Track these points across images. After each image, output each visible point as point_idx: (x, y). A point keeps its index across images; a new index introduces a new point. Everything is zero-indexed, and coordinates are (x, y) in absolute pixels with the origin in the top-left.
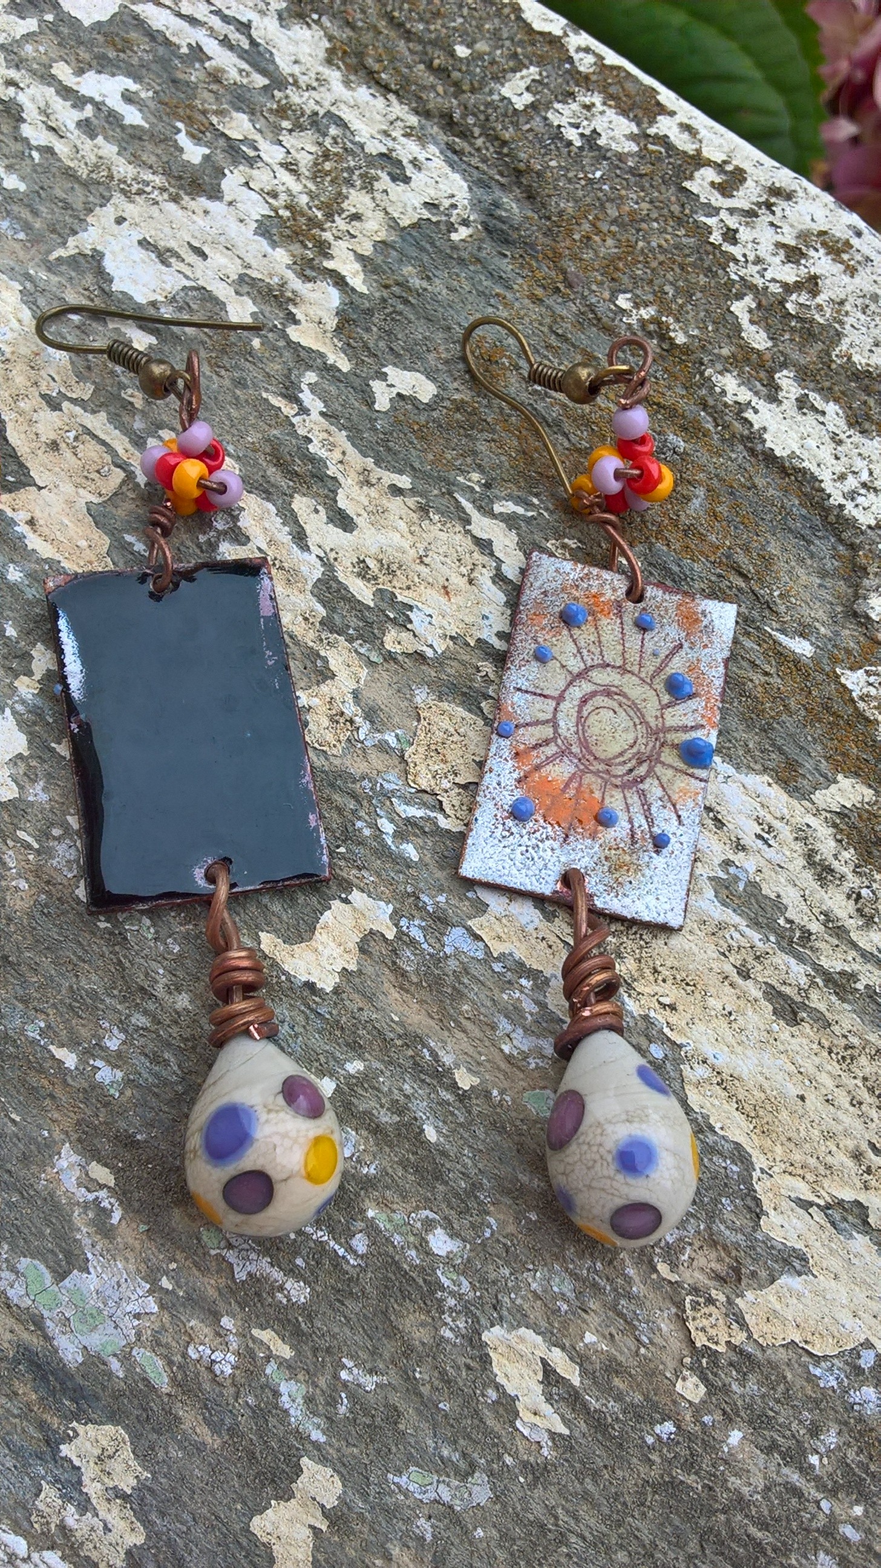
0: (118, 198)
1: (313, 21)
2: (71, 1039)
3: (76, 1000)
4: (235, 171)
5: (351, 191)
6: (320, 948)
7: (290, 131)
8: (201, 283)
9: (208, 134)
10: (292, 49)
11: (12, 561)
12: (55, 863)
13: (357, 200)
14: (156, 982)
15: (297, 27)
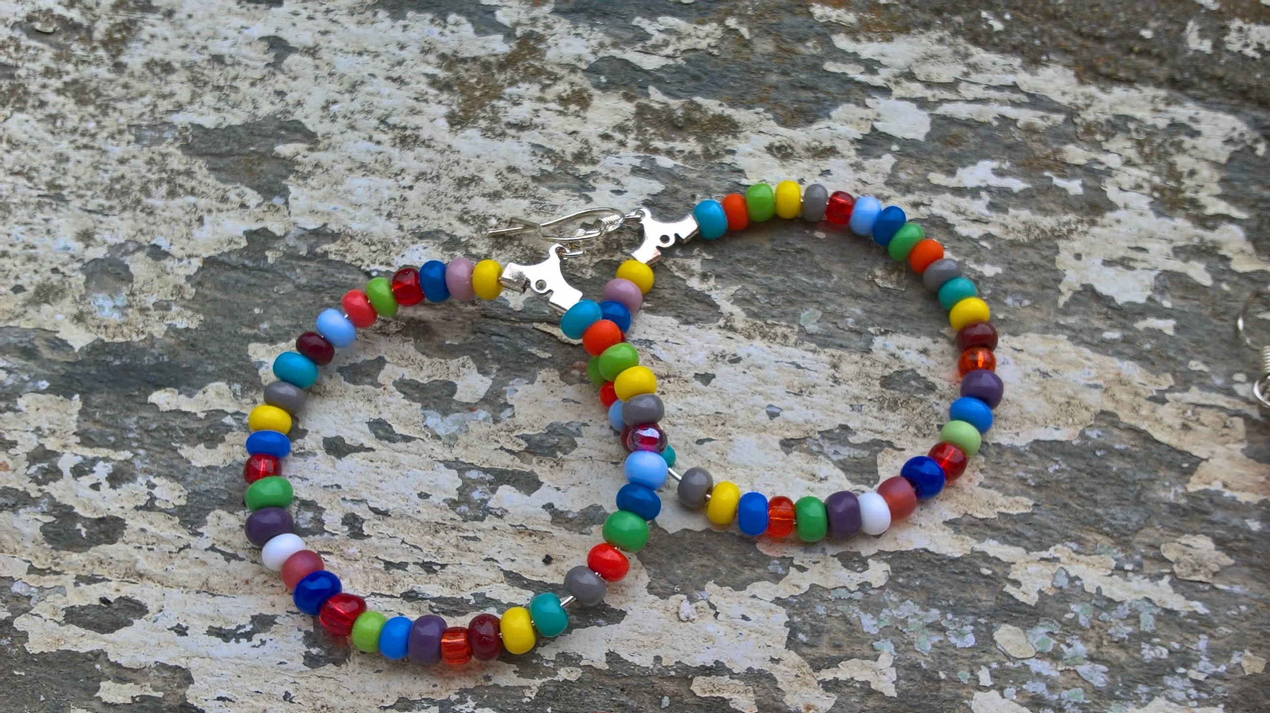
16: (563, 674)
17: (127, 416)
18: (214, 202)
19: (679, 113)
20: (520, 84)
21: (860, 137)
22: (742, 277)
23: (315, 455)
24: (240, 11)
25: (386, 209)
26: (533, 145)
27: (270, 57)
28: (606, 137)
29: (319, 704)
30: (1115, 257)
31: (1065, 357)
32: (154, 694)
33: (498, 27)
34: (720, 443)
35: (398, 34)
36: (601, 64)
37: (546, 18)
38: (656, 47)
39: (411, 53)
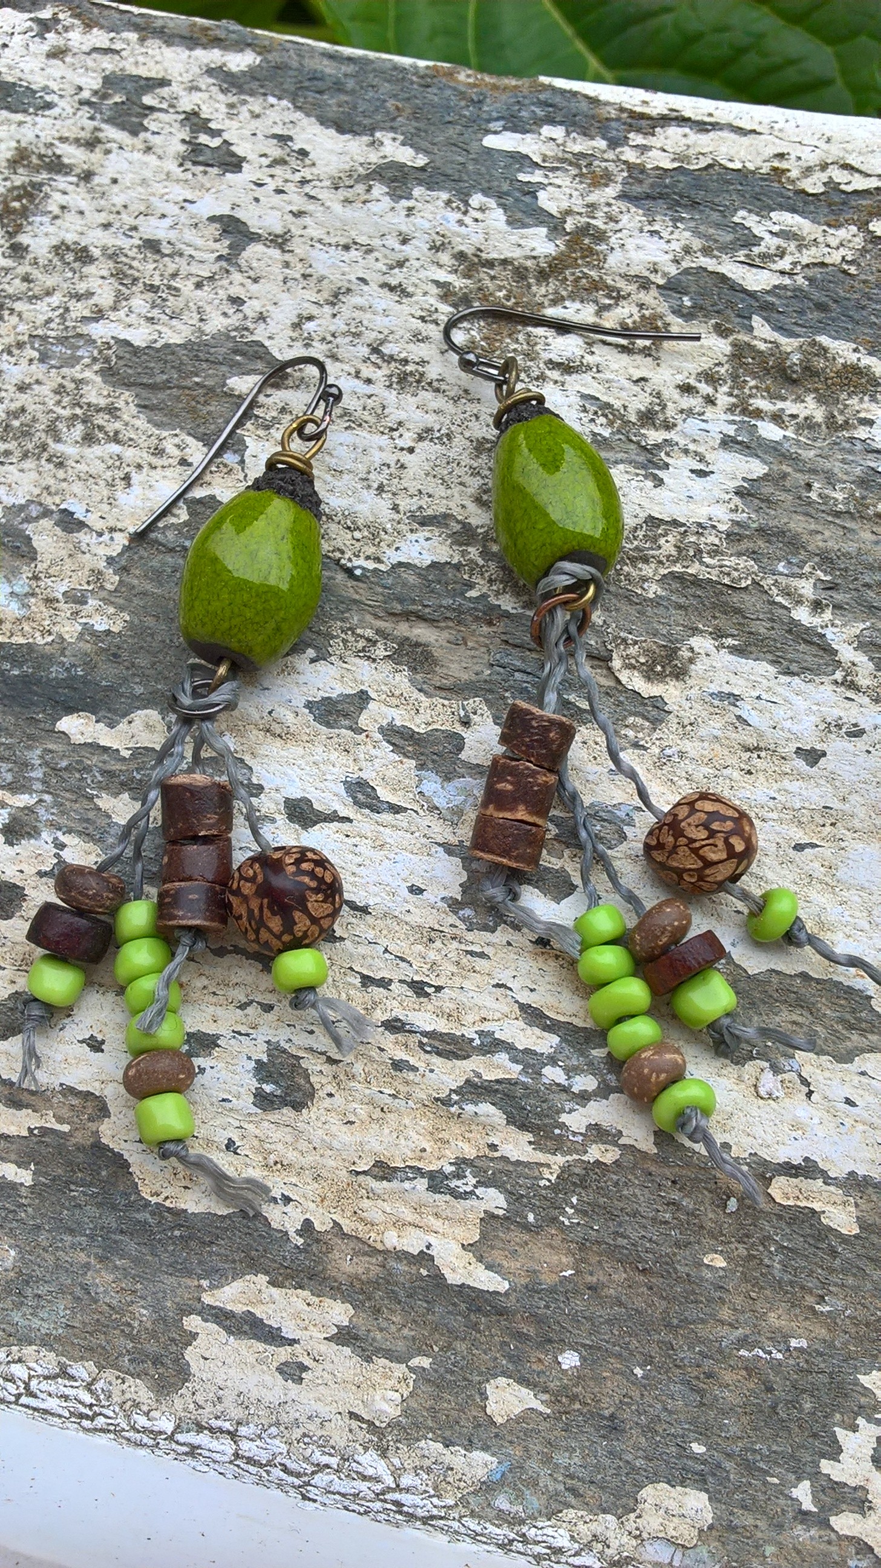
16: (595, 1153)
17: (29, 748)
18: (145, 455)
19: (795, 358)
20: (567, 303)
23: (273, 821)
24: (182, 176)
25: (376, 479)
26: (584, 396)
27: (223, 248)
28: (687, 389)
29: (272, 1158)
32: (58, 1127)
33: (540, 217)
34: (827, 852)
35: (399, 221)
36: (683, 278)
37: (609, 205)
38: (764, 256)
39: (417, 250)
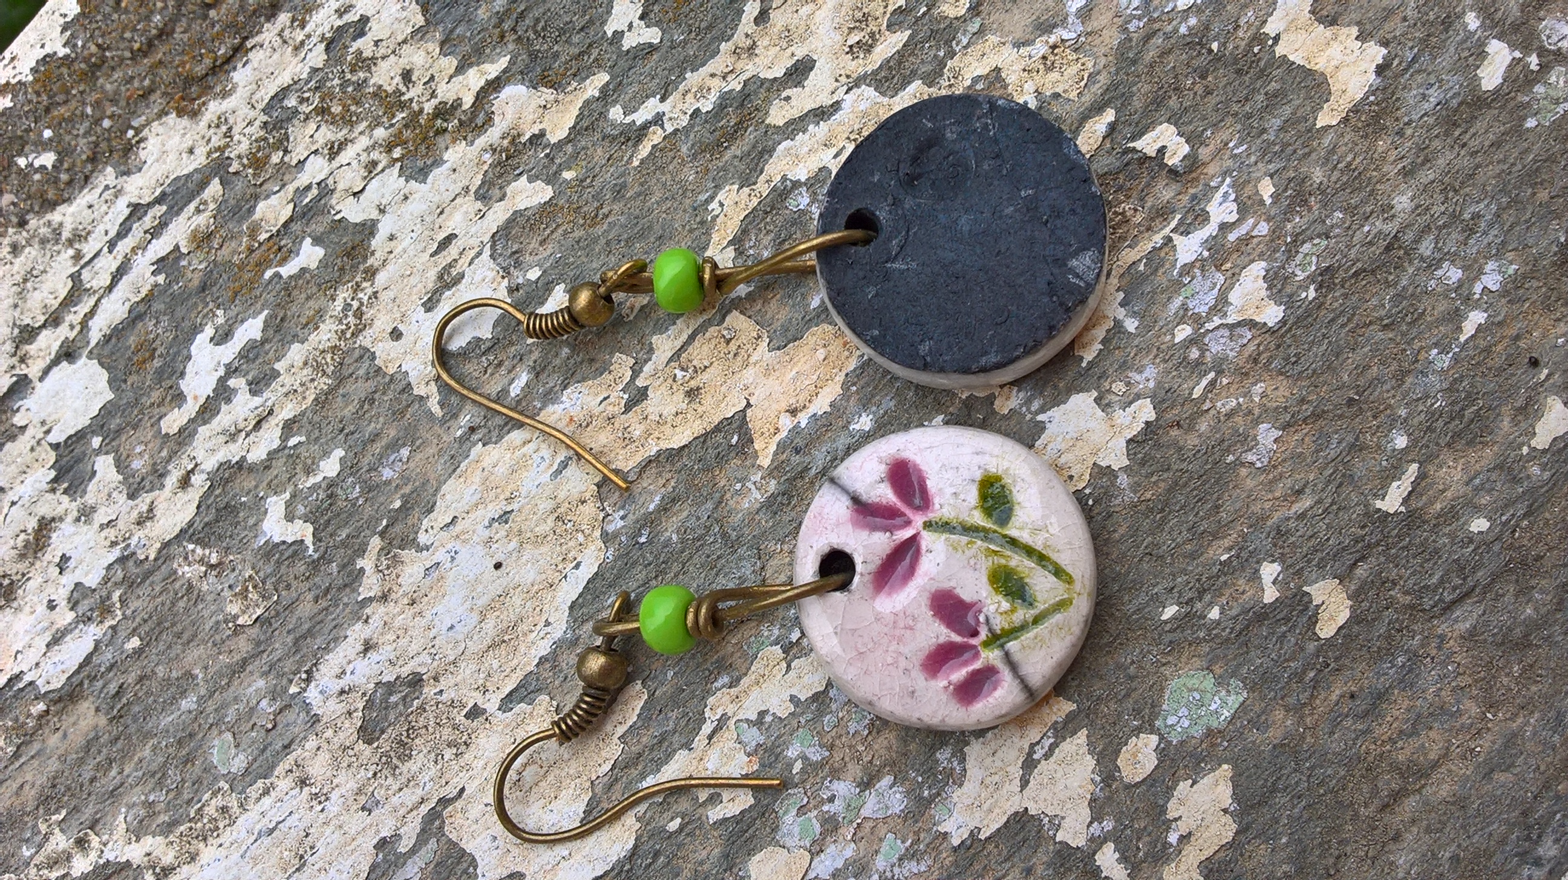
0: (365, 340)
1: (136, 134)
2: (1451, 320)
3: (1403, 319)
4: (338, 208)
5: (372, 82)
6: (1335, 63)
7: (286, 151)
8: (486, 238)
9: (283, 243)
10: (172, 157)
11: (846, 427)
12: (1232, 354)
13: (385, 76)
14: (1380, 232)
15: (142, 154)
21: (53, 474)
22: (114, 795)
30: (430, 286)
31: (502, 470)
